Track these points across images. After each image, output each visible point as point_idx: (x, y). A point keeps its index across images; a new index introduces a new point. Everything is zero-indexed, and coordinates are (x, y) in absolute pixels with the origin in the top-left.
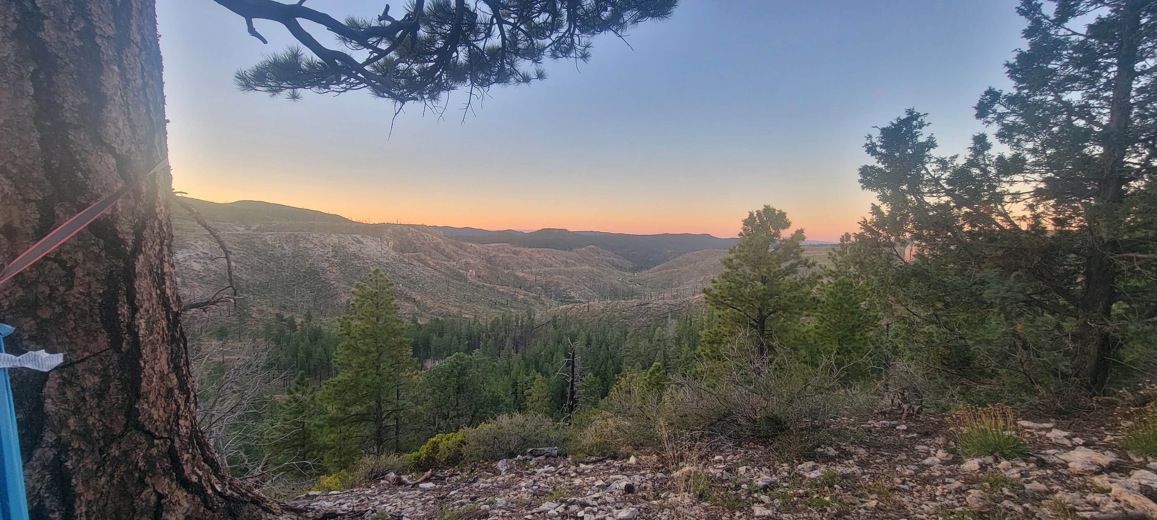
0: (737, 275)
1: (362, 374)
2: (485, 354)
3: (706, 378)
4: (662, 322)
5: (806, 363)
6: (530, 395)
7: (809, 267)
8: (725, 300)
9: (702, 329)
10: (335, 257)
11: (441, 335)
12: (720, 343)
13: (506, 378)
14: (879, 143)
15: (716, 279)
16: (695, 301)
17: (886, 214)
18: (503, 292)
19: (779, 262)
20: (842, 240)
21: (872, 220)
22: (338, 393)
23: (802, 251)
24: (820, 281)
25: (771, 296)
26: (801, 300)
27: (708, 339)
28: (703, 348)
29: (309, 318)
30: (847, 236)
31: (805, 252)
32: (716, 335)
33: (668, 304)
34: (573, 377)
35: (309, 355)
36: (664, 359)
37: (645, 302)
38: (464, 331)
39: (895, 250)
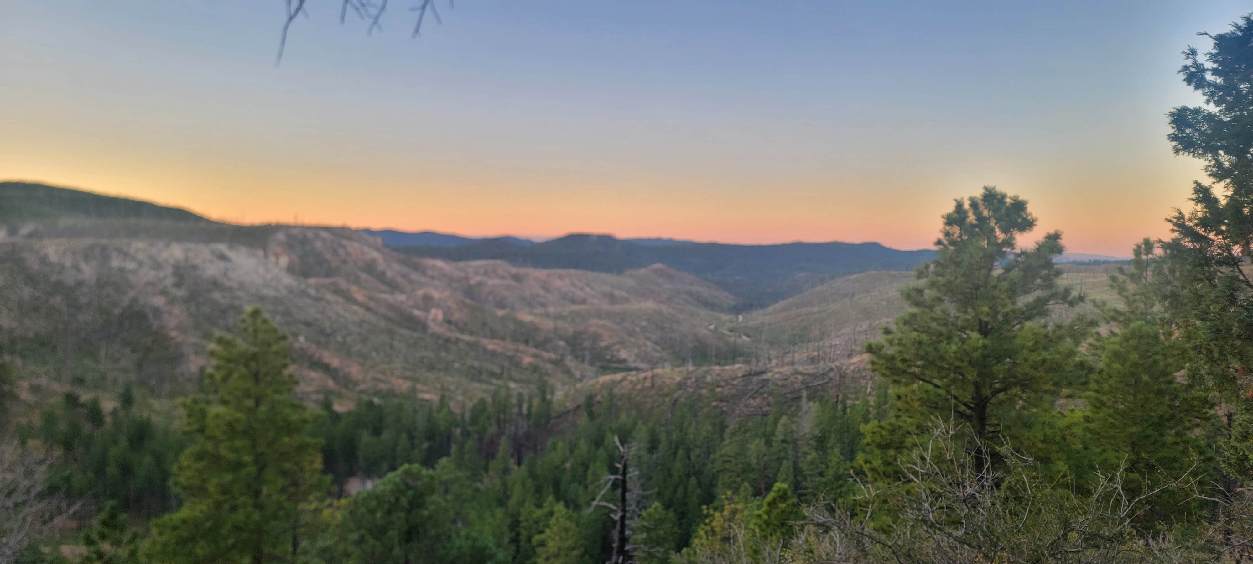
0: (933, 319)
1: (226, 507)
2: (459, 466)
3: (872, 513)
4: (790, 406)
5: (1066, 486)
6: (543, 544)
7: (1072, 304)
8: (909, 366)
9: (866, 421)
10: (178, 285)
11: (377, 432)
12: (900, 447)
13: (499, 512)
14: (1209, 65)
15: (893, 327)
16: (852, 368)
17: (1223, 202)
18: (494, 353)
19: (1013, 292)
20: (1137, 252)
21: (1194, 214)
22: (182, 542)
23: (1058, 273)
24: (1094, 331)
25: (999, 359)
26: (1055, 368)
27: (878, 440)
28: (869, 457)
29: (127, 400)
30: (1148, 245)
31: (1065, 275)
32: (893, 432)
33: (801, 374)
34: (624, 511)
35: (126, 470)
36: (795, 476)
37: (758, 369)
38: (421, 422)
39: (1240, 271)
